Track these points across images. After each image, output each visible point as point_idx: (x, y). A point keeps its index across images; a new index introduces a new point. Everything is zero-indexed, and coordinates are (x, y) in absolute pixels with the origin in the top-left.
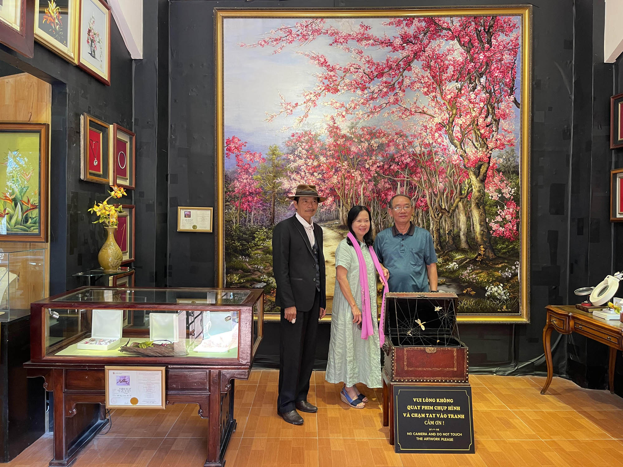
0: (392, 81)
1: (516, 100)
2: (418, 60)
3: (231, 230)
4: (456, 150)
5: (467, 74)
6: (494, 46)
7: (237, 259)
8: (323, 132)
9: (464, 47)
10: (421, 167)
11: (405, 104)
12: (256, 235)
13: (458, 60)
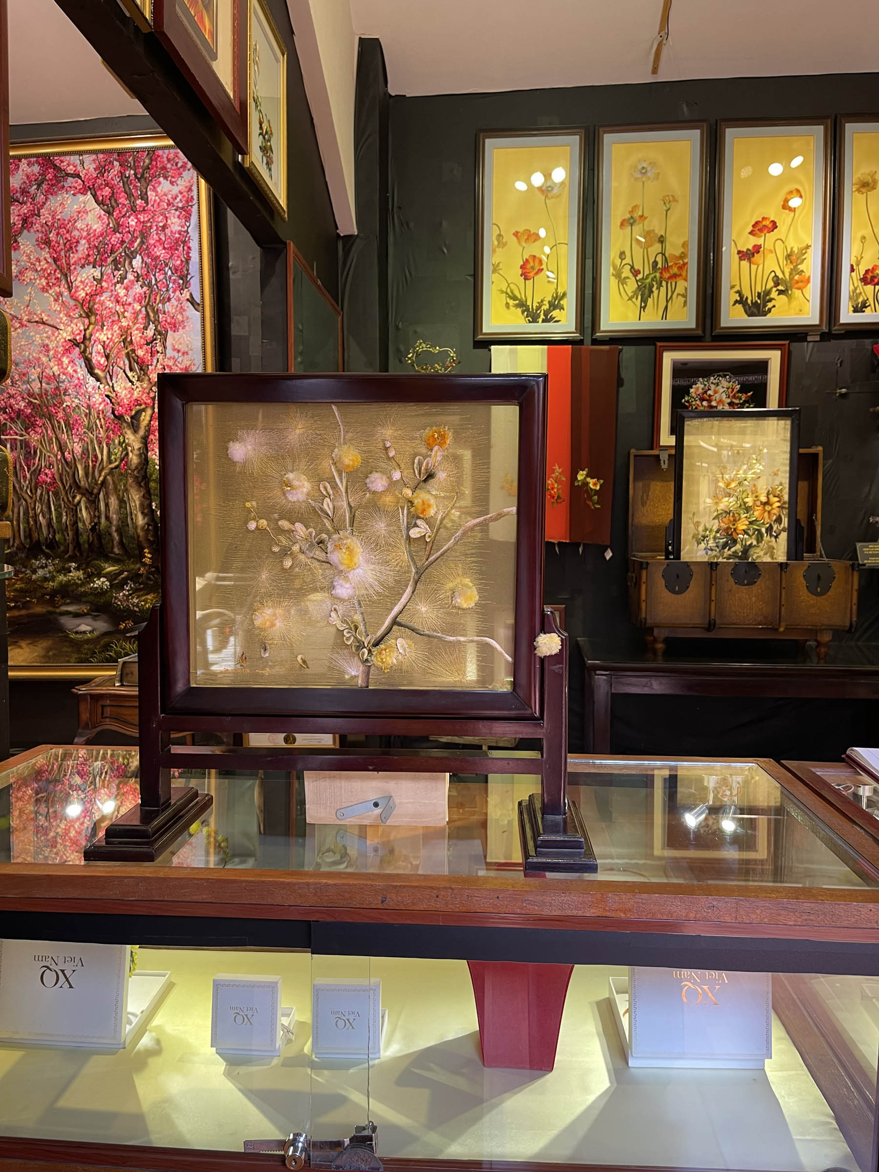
1: (192, 298)
2: (29, 231)
4: (98, 385)
5: (111, 253)
6: (152, 203)
9: (104, 206)
11: (12, 308)
13: (94, 228)
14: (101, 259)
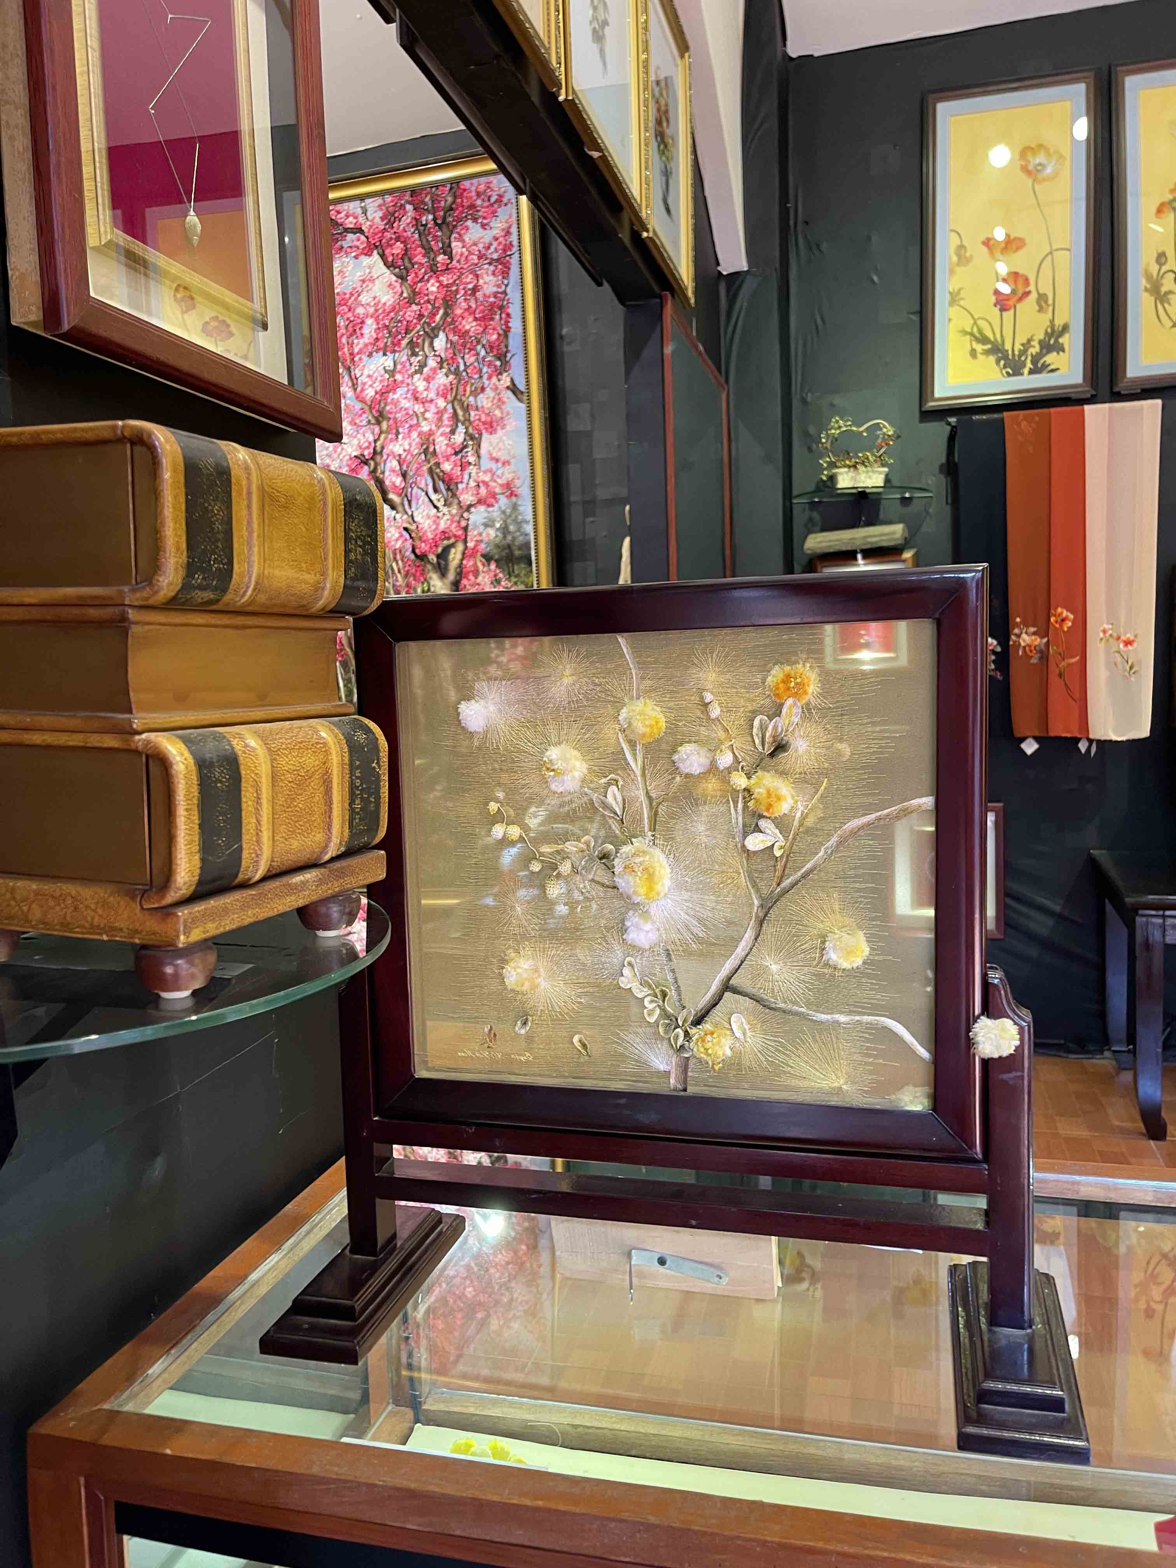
1: (514, 385)
4: (393, 515)
5: (406, 333)
6: (458, 257)
9: (395, 268)
13: (383, 301)
14: (393, 343)
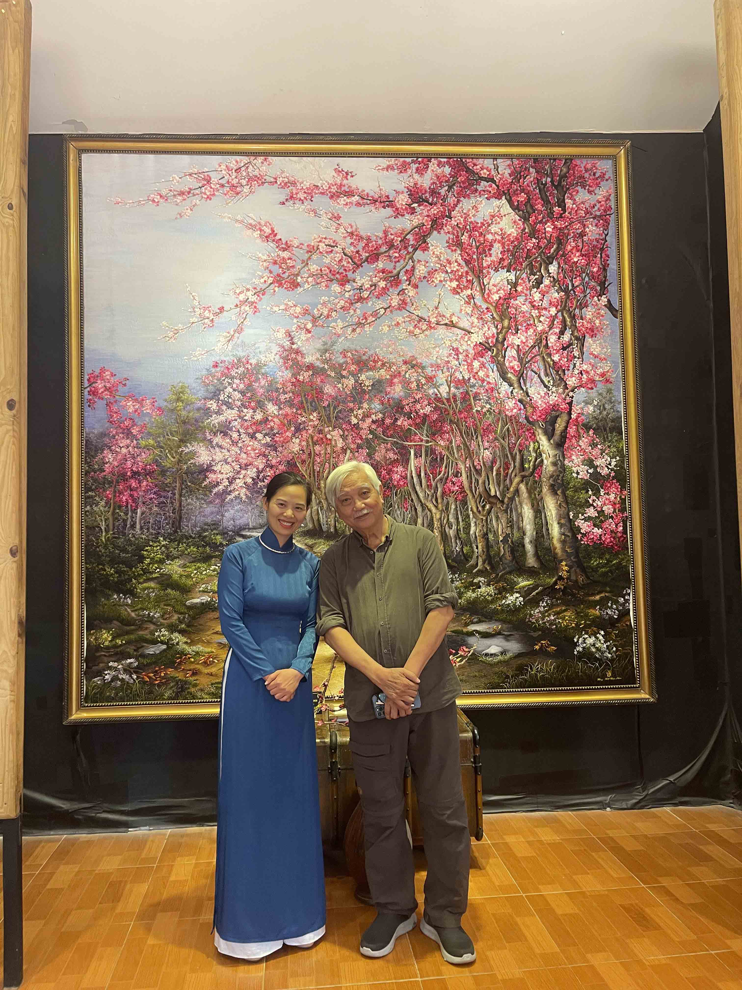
0: (395, 269)
1: (611, 304)
2: (439, 232)
3: (97, 543)
4: (511, 390)
5: (526, 258)
6: (569, 210)
7: (108, 599)
8: (272, 360)
10: (451, 421)
11: (419, 310)
12: (145, 553)
13: (509, 232)
14: (516, 264)
